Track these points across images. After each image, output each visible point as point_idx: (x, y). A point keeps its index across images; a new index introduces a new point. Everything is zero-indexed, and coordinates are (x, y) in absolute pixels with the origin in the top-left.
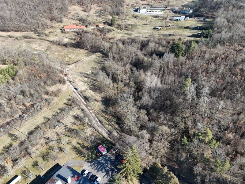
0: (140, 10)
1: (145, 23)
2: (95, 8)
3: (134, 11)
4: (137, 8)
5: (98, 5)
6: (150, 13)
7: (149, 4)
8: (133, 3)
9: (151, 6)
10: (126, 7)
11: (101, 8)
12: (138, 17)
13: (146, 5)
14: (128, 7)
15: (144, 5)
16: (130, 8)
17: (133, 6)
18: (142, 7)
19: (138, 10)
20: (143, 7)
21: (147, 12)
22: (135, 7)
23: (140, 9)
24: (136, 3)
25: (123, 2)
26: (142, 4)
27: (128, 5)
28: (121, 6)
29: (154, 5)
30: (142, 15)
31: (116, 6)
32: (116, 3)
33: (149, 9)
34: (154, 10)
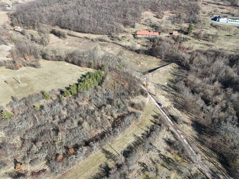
0: (220, 19)
1: (228, 34)
2: (167, 14)
3: (212, 19)
4: (215, 16)
5: (171, 11)
6: (233, 22)
7: (231, 13)
8: (210, 11)
9: (233, 15)
10: (202, 14)
11: (174, 14)
12: (218, 26)
13: (226, 13)
14: (204, 15)
15: (224, 13)
16: (206, 16)
17: (210, 14)
18: (222, 16)
19: (218, 19)
20: (224, 16)
21: (229, 22)
22: (213, 15)
23: (219, 17)
24: (215, 11)
25: (199, 9)
26: (222, 13)
27: (204, 13)
28: (197, 13)
29: (237, 14)
30: (222, 24)
31: (191, 13)
32: (191, 10)
33: (230, 18)
34: (236, 19)
